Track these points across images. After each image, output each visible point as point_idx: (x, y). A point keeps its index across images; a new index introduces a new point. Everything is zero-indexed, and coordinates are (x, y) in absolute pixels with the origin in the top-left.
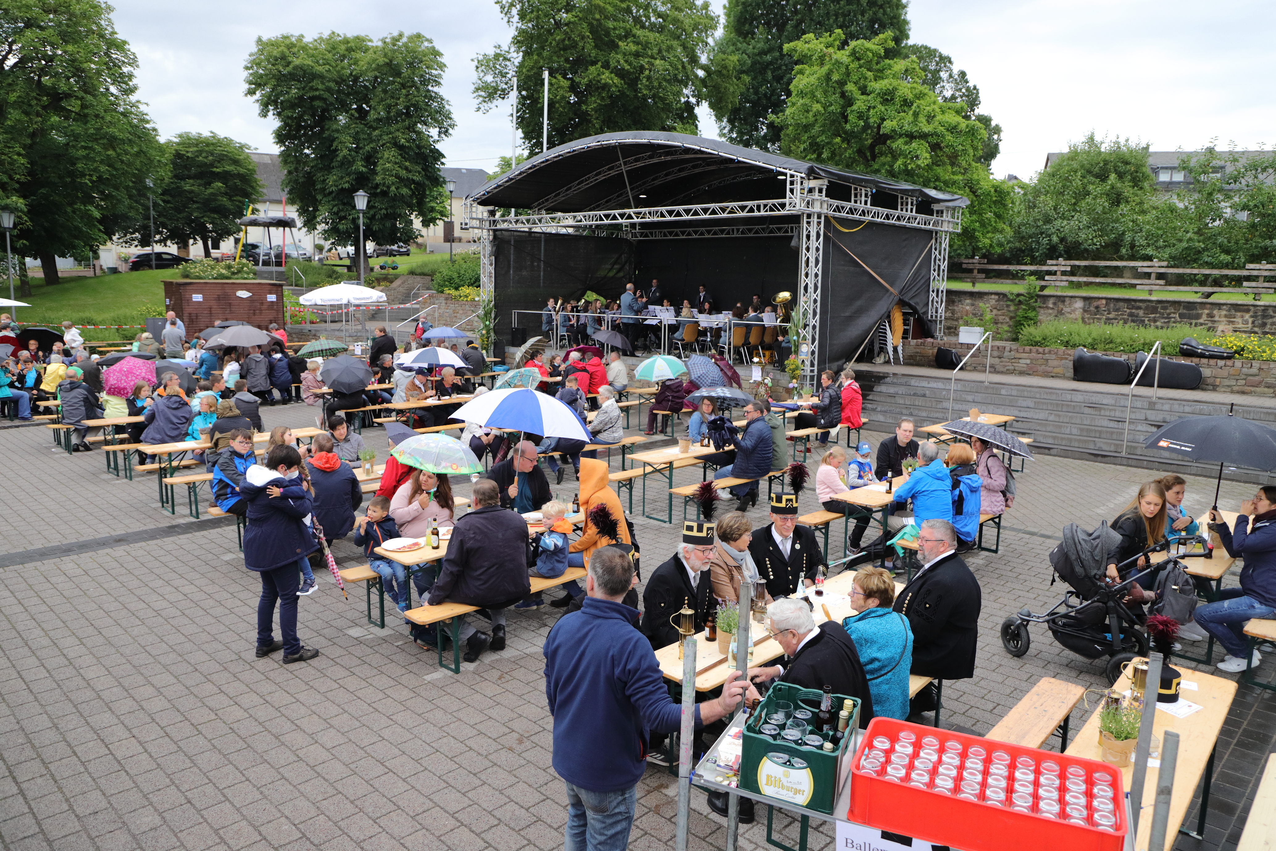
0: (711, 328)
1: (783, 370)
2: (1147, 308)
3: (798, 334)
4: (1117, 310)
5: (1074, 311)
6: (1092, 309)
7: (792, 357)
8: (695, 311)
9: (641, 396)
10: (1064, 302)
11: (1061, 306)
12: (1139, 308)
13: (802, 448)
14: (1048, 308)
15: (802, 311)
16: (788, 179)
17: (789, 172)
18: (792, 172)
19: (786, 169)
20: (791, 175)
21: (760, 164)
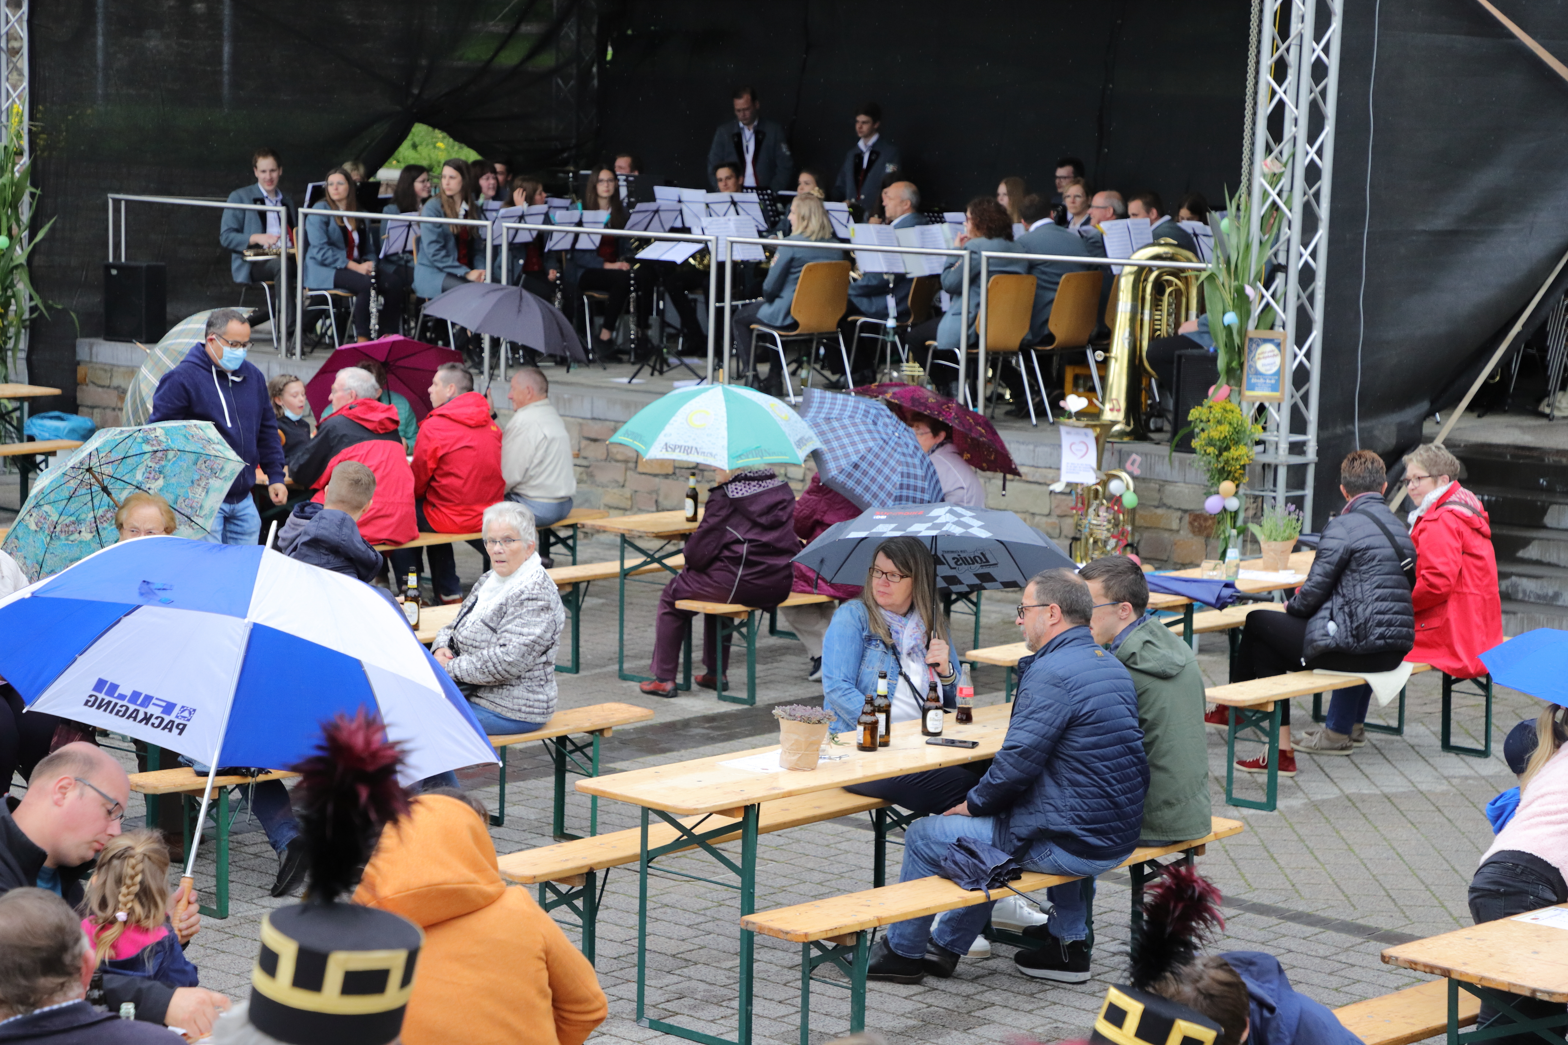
0: (901, 279)
1: (1184, 445)
3: (1242, 302)
7: (1218, 392)
8: (839, 210)
9: (626, 542)
13: (1262, 751)
15: (1258, 211)
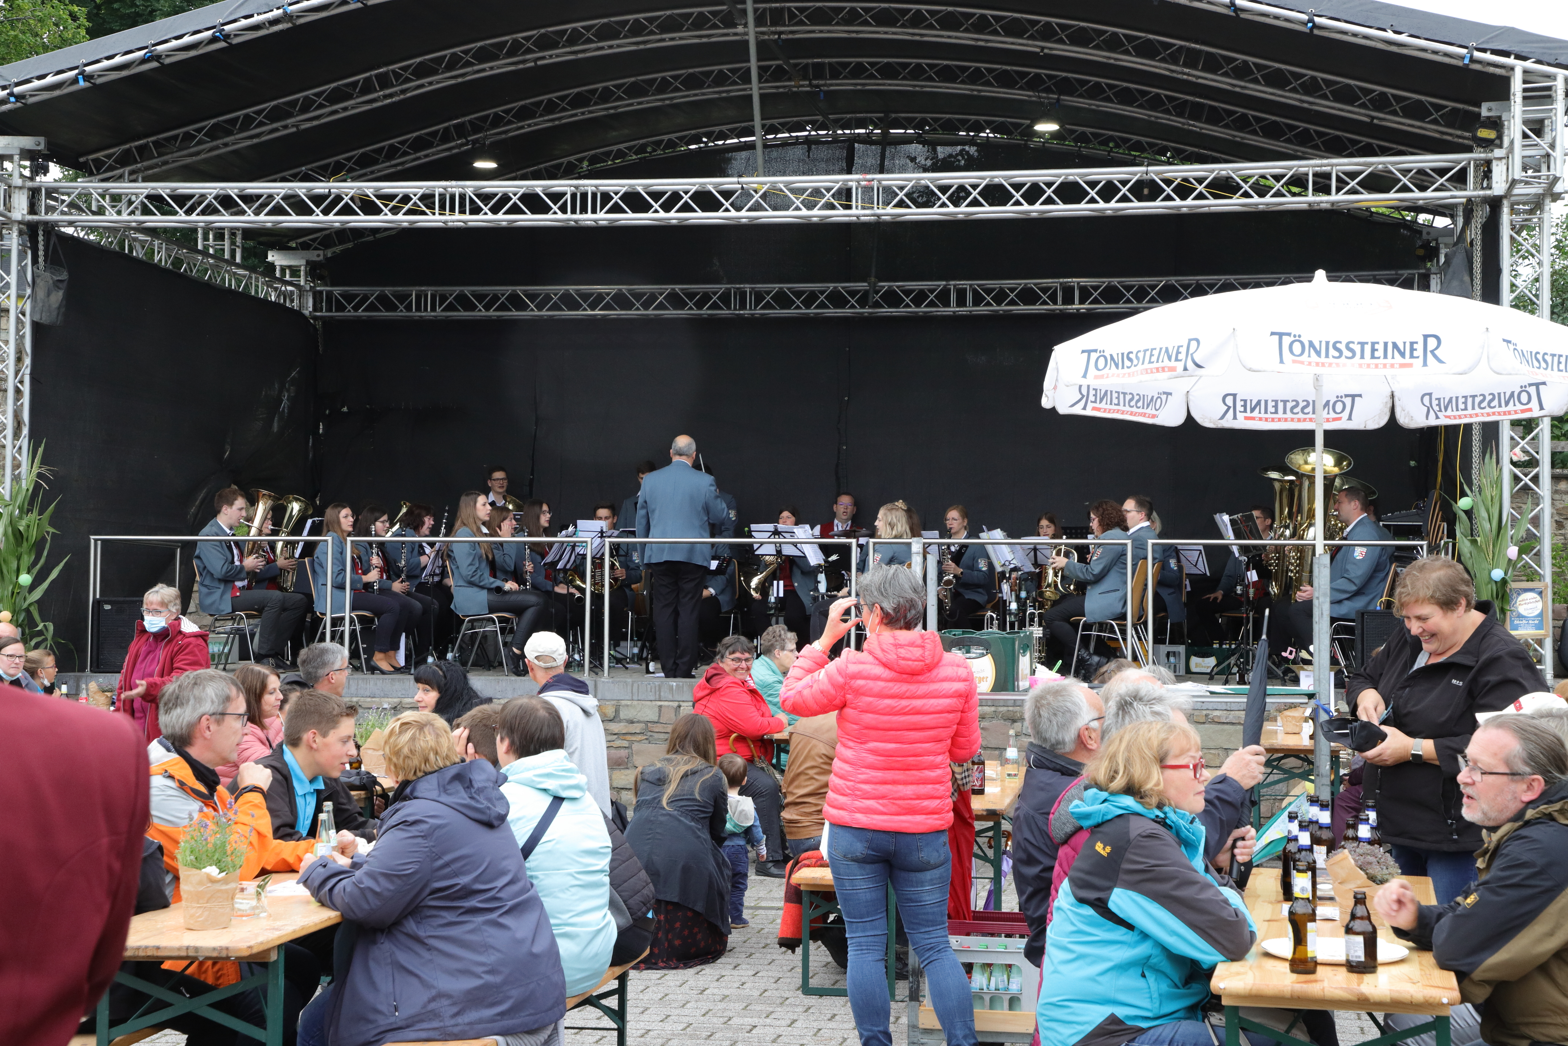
16: (1517, 86)
17: (1520, 66)
18: (1529, 64)
19: (1506, 54)
20: (1525, 72)
21: (1403, 38)
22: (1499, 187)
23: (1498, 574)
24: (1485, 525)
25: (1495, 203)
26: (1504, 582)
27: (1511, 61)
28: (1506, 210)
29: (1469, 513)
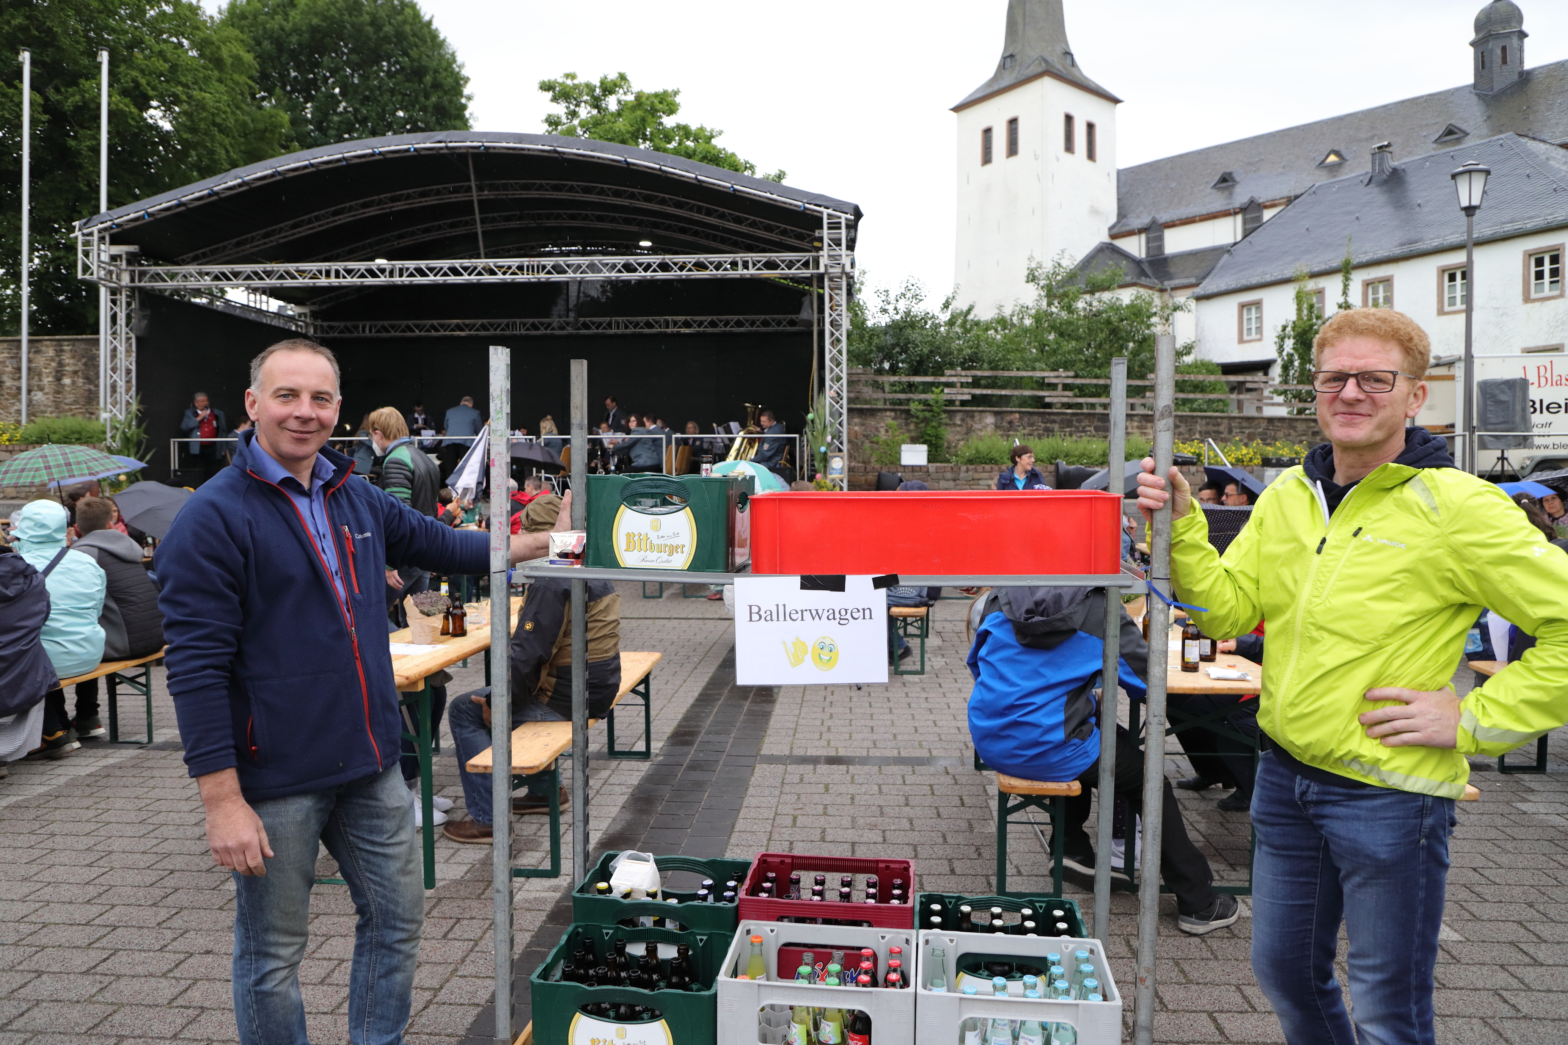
2: (1062, 421)
4: (1032, 425)
5: (985, 427)
6: (1005, 424)
10: (973, 417)
11: (970, 422)
12: (1054, 422)
14: (955, 425)
16: (825, 221)
17: (825, 212)
18: (830, 211)
19: (820, 206)
20: (829, 215)
21: (774, 197)
22: (822, 270)
23: (823, 449)
24: (819, 427)
25: (821, 277)
26: (825, 453)
27: (822, 209)
28: (826, 280)
29: (813, 421)
